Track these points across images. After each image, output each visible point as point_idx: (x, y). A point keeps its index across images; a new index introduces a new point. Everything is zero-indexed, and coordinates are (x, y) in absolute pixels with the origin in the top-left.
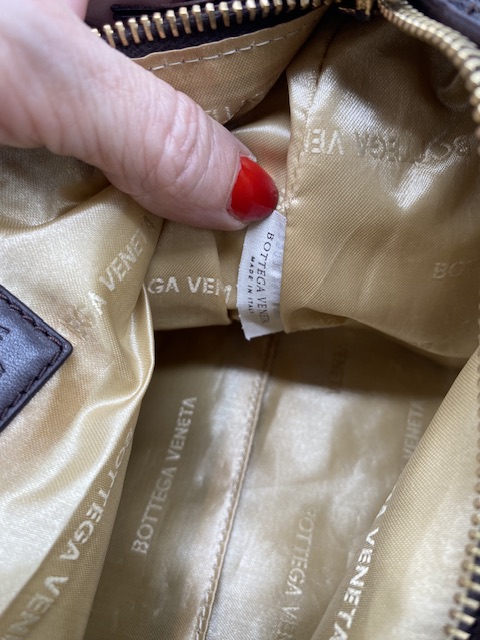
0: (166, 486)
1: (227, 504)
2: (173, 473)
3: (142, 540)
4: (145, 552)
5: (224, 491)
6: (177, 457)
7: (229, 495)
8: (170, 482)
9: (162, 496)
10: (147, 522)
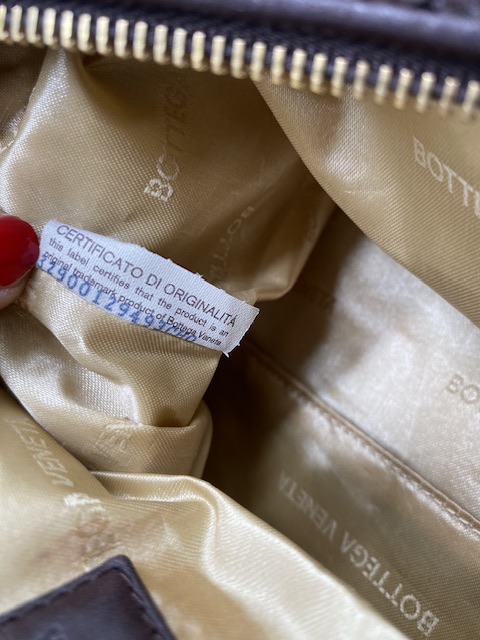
0: (363, 556)
1: (412, 487)
2: (350, 539)
3: (420, 617)
4: (436, 620)
5: (396, 483)
6: (334, 525)
7: (402, 480)
8: (360, 547)
9: (373, 565)
10: (398, 599)
